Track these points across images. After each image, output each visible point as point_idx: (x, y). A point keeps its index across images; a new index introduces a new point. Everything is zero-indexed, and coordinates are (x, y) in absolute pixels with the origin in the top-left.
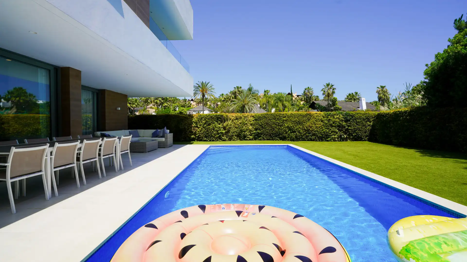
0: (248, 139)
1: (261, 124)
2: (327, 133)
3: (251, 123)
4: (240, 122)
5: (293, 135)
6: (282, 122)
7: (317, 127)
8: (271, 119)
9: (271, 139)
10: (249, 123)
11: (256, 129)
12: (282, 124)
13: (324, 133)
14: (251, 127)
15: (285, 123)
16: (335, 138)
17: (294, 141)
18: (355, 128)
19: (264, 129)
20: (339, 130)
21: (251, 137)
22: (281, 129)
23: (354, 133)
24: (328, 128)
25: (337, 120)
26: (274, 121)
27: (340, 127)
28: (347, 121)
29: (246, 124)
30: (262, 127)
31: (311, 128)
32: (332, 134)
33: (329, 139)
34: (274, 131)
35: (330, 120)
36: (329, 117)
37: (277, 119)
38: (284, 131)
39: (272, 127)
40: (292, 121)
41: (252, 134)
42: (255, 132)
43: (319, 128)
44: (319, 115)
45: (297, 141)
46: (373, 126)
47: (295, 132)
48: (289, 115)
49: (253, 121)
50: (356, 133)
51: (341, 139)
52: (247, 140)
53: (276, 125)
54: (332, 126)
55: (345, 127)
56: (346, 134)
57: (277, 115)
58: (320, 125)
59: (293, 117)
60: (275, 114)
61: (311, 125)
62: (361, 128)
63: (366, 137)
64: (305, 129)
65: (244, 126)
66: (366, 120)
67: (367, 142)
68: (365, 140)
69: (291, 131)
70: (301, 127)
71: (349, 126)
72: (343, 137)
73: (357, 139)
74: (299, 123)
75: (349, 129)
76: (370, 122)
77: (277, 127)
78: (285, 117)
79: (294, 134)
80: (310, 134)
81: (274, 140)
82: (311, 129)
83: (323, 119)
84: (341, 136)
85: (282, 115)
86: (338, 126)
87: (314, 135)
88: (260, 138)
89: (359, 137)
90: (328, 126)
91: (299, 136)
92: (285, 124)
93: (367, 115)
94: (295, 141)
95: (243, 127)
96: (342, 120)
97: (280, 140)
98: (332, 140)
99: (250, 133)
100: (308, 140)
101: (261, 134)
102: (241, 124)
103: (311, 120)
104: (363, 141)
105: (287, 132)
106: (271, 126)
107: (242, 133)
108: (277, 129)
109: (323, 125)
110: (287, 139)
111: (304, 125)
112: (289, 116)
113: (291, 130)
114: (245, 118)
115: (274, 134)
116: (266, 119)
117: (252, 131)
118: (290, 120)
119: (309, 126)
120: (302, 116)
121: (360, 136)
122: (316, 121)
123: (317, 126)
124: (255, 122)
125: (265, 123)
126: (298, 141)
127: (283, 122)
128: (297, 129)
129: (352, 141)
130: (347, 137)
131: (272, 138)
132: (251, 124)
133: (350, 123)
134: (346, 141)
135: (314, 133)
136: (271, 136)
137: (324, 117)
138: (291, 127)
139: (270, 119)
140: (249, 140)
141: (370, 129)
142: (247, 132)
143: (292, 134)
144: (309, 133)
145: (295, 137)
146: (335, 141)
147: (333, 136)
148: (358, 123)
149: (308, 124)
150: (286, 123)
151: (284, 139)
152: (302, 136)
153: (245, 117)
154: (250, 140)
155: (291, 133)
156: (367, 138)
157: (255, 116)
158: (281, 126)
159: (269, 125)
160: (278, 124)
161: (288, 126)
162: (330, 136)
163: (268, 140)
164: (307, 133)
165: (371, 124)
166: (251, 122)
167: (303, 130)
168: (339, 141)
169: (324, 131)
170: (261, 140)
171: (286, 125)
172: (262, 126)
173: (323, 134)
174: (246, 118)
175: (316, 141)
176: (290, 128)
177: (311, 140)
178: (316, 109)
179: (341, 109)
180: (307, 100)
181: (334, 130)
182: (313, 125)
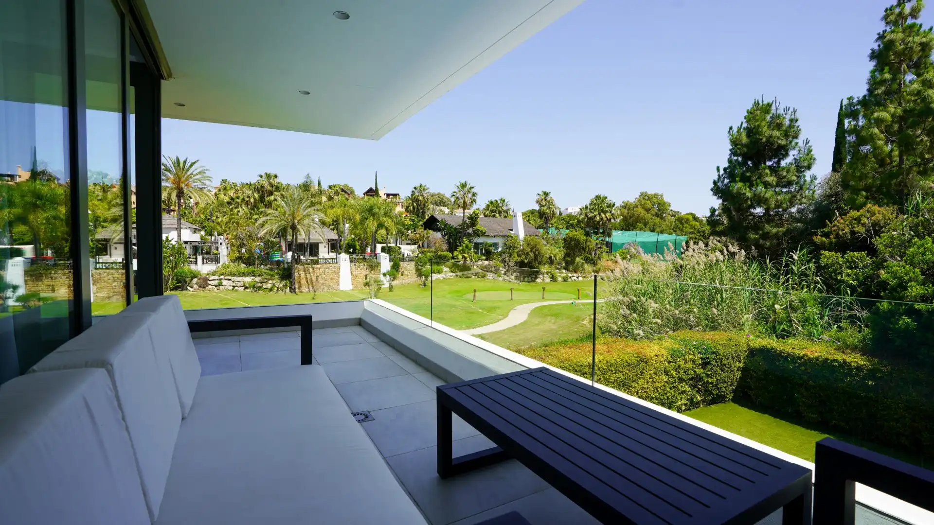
24: (674, 387)
32: (679, 398)
43: (660, 389)
58: (662, 383)
74: (623, 384)
90: (675, 382)
109: (666, 382)
123: (657, 384)
149: (640, 384)
173: (664, 403)
178: (439, 230)
179: (484, 233)
180: (419, 209)
181: (683, 389)
182: (650, 385)
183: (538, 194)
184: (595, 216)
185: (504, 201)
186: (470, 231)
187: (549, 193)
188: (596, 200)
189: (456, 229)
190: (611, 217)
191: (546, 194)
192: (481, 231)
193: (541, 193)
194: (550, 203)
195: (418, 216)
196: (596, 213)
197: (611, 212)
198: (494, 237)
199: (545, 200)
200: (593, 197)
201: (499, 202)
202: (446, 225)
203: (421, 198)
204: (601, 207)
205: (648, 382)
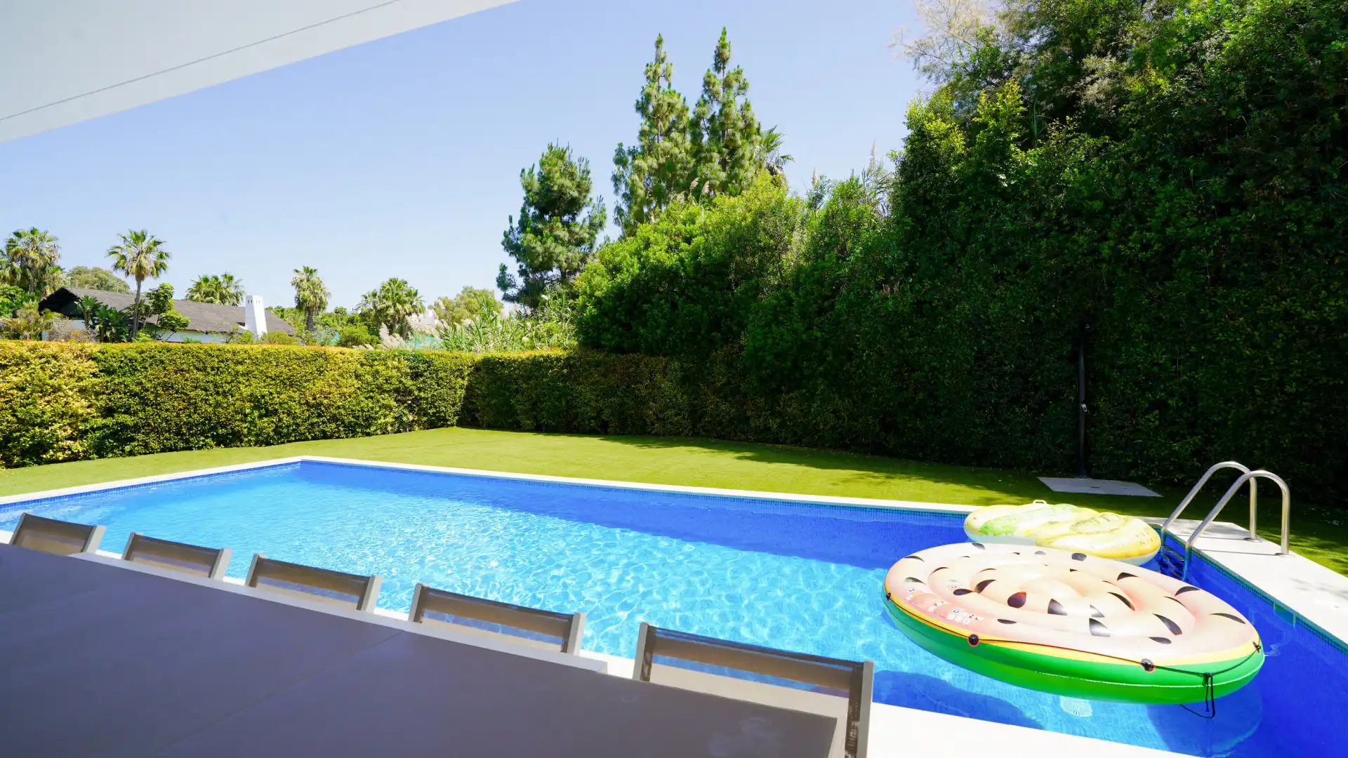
0: (60, 456)
1: (137, 389)
2: (368, 411)
3: (81, 384)
4: (15, 379)
5: (267, 425)
6: (229, 379)
7: (344, 394)
8: (185, 366)
9: (181, 445)
10: (73, 382)
11: (108, 412)
12: (229, 387)
13: (363, 411)
14: (85, 403)
15: (239, 382)
16: (387, 424)
17: (268, 444)
18: (434, 395)
19: (150, 408)
20: (397, 401)
21: (77, 446)
22: (225, 405)
23: (430, 408)
24: (371, 398)
25: (394, 372)
26: (199, 375)
27: (401, 393)
28: (416, 376)
29: (56, 389)
30: (144, 402)
31: (326, 398)
32: (380, 413)
33: (373, 429)
34: (195, 413)
35: (377, 372)
36: (376, 363)
37: (213, 369)
38: (237, 412)
39: (190, 398)
40: (267, 377)
41: (86, 432)
42: (100, 421)
43: (350, 396)
44: (351, 359)
45: (278, 444)
46: (469, 388)
47: (275, 412)
48: (259, 356)
49: (94, 375)
50: (436, 407)
51: (402, 426)
52: (57, 461)
53: (206, 390)
54: (382, 391)
55: (410, 393)
56: (412, 410)
57: (210, 355)
58: (352, 389)
59: (271, 362)
60: (202, 351)
61: (327, 389)
63: (455, 416)
64: (307, 403)
65: (41, 398)
66: (456, 374)
68: (452, 425)
69: (263, 411)
70: (296, 395)
71: (420, 389)
72: (405, 419)
73: (436, 422)
74: (291, 383)
75: (421, 398)
76: (463, 378)
77: (210, 397)
78: (241, 363)
79: (273, 422)
80: (322, 417)
81: (190, 449)
82: (325, 401)
83: (361, 371)
84: (400, 417)
85: (229, 356)
86: (397, 391)
87: (334, 419)
88: (127, 448)
89: (439, 418)
90: (373, 392)
91: (288, 427)
92: (241, 386)
93: (458, 362)
94: (273, 444)
95: (33, 403)
96: (407, 374)
97: (218, 445)
98: (379, 432)
99: (76, 429)
100: (314, 438)
101: (136, 428)
102: (23, 389)
103: (328, 375)
104: (448, 426)
105: (246, 415)
106: (186, 394)
107: (27, 431)
108: (210, 405)
109: (359, 388)
110: (246, 439)
111: (304, 387)
112: (257, 358)
113: (262, 408)
114: (48, 362)
115: (197, 425)
116: (164, 368)
117: (85, 421)
118: (261, 372)
119: (322, 392)
120: (300, 359)
121: (443, 414)
122: (341, 375)
123: (345, 390)
124: (107, 382)
125: (159, 384)
126: (283, 443)
127: (232, 381)
128: (280, 404)
129: (425, 428)
130: (413, 421)
131: (187, 441)
132: (82, 391)
133: (424, 382)
134: (410, 431)
135: (335, 415)
136: (183, 435)
137: (362, 365)
138: (263, 397)
139: (182, 370)
140: (64, 461)
141: (462, 396)
142: (56, 426)
143: (265, 419)
144: (319, 416)
145: (273, 431)
147: (382, 420)
148: (440, 381)
149: (317, 385)
150: (244, 384)
151: (229, 439)
152: (298, 425)
153: (46, 359)
154: (74, 457)
155: (260, 417)
156: (457, 418)
157: (102, 357)
158: (225, 394)
159: (177, 392)
160: (216, 386)
161: (251, 395)
162: (375, 419)
163: (165, 449)
164: (312, 413)
165: (466, 383)
166: (81, 379)
167: (301, 404)
168: (397, 432)
169: (362, 405)
170: (131, 453)
171: (246, 391)
172: (141, 398)
173: (358, 416)
174: (54, 362)
175: (338, 438)
176: (258, 401)
177: (325, 436)
178: (80, 316)
179: (185, 325)
180: (27, 277)
181: (385, 402)
182: (333, 389)
183: (297, 271)
184: (388, 307)
185: (231, 278)
186: (154, 319)
187: (315, 270)
188: (390, 284)
189: (121, 313)
190: (412, 310)
191: (310, 272)
192: (178, 321)
193: (301, 270)
194: (315, 287)
195: (26, 289)
196: (390, 303)
197: (411, 303)
198: (207, 333)
199: (308, 280)
200: (386, 280)
201: (221, 279)
202: (95, 307)
203: (32, 255)
204: (397, 294)
205: (330, 386)
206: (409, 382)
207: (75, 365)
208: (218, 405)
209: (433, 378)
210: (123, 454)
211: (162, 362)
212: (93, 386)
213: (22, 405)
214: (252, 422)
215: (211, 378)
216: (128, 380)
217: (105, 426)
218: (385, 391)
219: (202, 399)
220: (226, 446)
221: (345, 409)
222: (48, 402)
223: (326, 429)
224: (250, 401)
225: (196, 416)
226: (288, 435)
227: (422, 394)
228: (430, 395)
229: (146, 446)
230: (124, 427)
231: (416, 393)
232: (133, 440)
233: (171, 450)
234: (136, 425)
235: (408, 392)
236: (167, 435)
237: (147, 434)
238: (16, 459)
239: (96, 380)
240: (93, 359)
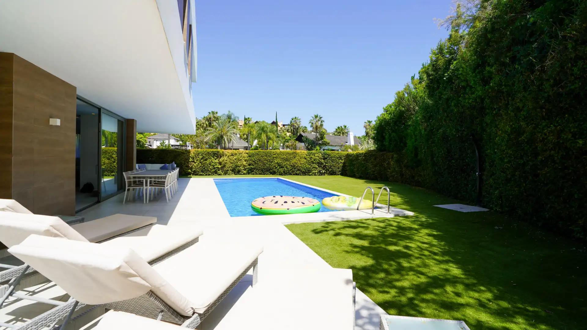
0: (242, 173)
1: (254, 160)
2: (309, 168)
4: (235, 158)
5: (281, 170)
6: (272, 158)
7: (301, 163)
8: (263, 155)
9: (263, 173)
10: (244, 159)
11: (250, 165)
12: (272, 160)
13: (307, 168)
14: (245, 163)
15: (275, 159)
16: (315, 173)
17: (282, 175)
18: (331, 165)
19: (256, 165)
20: (318, 166)
21: (245, 172)
23: (330, 169)
24: (310, 165)
25: (317, 158)
26: (266, 157)
27: (320, 164)
28: (324, 159)
29: (241, 160)
30: (255, 163)
32: (313, 169)
33: (311, 173)
35: (311, 157)
36: (311, 155)
37: (269, 156)
38: (274, 167)
39: (264, 163)
40: (281, 158)
41: (246, 169)
42: (248, 167)
43: (303, 164)
44: (303, 154)
45: (284, 175)
46: (344, 163)
47: (283, 167)
48: (279, 153)
49: (247, 157)
50: (332, 169)
51: (321, 174)
52: (241, 174)
53: (267, 161)
55: (323, 163)
56: (324, 169)
57: (268, 153)
58: (304, 162)
59: (282, 154)
61: (296, 162)
62: (335, 164)
63: (339, 172)
64: (291, 165)
66: (339, 158)
67: (340, 176)
70: (288, 163)
71: (326, 163)
72: (321, 172)
73: (333, 173)
74: (287, 160)
75: (327, 166)
76: (342, 160)
78: (275, 155)
79: (283, 170)
80: (296, 169)
81: (265, 174)
82: (296, 165)
83: (306, 157)
84: (320, 171)
85: (272, 153)
86: (318, 163)
87: (299, 170)
88: (253, 173)
90: (310, 163)
91: (287, 171)
95: (237, 163)
96: (321, 158)
97: (271, 174)
98: (313, 175)
99: (244, 168)
100: (294, 175)
101: (254, 169)
102: (236, 160)
103: (296, 158)
104: (337, 175)
105: (277, 167)
107: (237, 168)
108: (268, 165)
109: (306, 162)
110: (277, 173)
111: (290, 161)
113: (280, 166)
115: (266, 169)
116: (259, 156)
117: (246, 166)
118: (279, 157)
119: (295, 163)
120: (289, 154)
121: (334, 171)
122: (300, 158)
123: (302, 162)
125: (258, 159)
128: (284, 165)
129: (329, 175)
130: (325, 172)
131: (264, 173)
133: (327, 161)
134: (324, 175)
136: (263, 171)
137: (307, 155)
138: (280, 163)
141: (342, 165)
142: (241, 167)
145: (283, 172)
146: (315, 175)
147: (314, 171)
148: (333, 161)
149: (294, 161)
151: (274, 173)
152: (289, 171)
153: (240, 154)
154: (244, 174)
155: (280, 168)
157: (249, 153)
158: (271, 162)
159: (261, 161)
160: (269, 160)
162: (312, 171)
163: (260, 174)
164: (293, 168)
165: (343, 162)
166: (245, 158)
168: (319, 175)
169: (307, 166)
170: (253, 174)
171: (276, 162)
173: (306, 170)
176: (279, 164)
177: (297, 174)
181: (315, 166)
182: (298, 162)
205: (297, 161)
206: (323, 161)
207: (244, 155)
208: (270, 165)
209: (330, 160)
210: (252, 174)
211: (259, 154)
212: (247, 159)
213: (236, 163)
214: (278, 169)
215: (268, 158)
216: (253, 158)
217: (249, 168)
218: (314, 163)
219: (267, 163)
220: (273, 175)
221: (302, 167)
222: (240, 162)
223: (297, 173)
224: (277, 164)
225: (265, 167)
226: (287, 173)
227: (327, 164)
228: (329, 165)
229: (256, 173)
230: (252, 168)
231: (325, 164)
232: (254, 171)
233: (261, 174)
234: (254, 168)
235: (322, 163)
236: (260, 171)
237: (256, 170)
238: (236, 173)
239: (248, 158)
240: (248, 154)
